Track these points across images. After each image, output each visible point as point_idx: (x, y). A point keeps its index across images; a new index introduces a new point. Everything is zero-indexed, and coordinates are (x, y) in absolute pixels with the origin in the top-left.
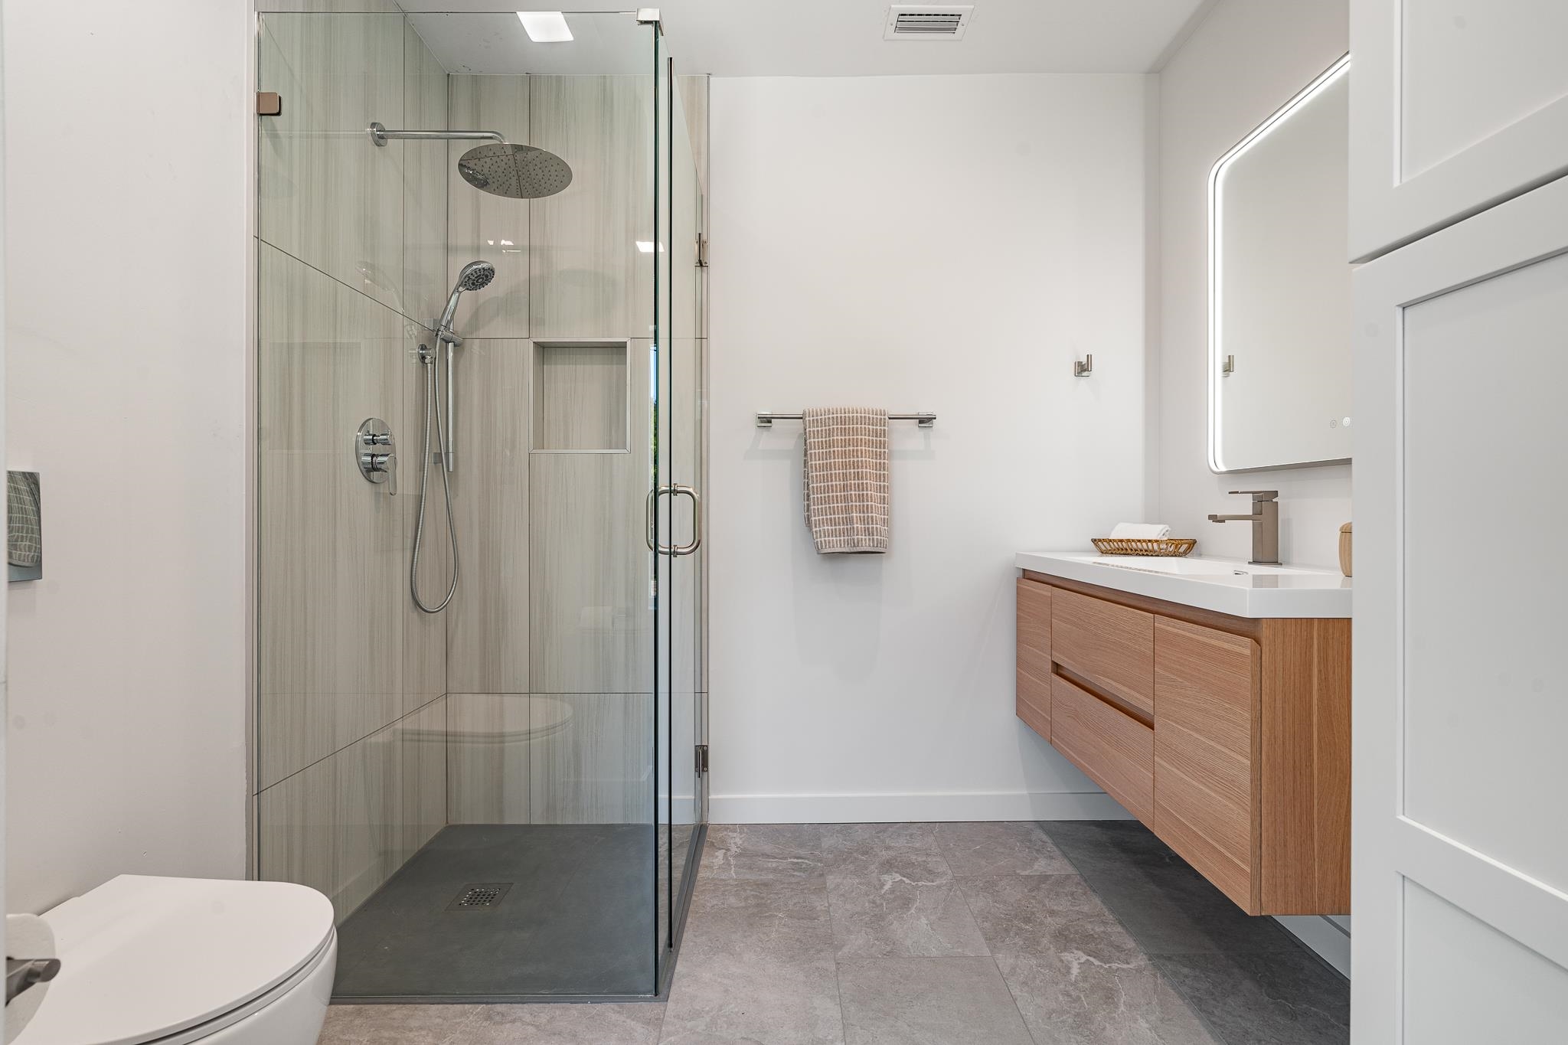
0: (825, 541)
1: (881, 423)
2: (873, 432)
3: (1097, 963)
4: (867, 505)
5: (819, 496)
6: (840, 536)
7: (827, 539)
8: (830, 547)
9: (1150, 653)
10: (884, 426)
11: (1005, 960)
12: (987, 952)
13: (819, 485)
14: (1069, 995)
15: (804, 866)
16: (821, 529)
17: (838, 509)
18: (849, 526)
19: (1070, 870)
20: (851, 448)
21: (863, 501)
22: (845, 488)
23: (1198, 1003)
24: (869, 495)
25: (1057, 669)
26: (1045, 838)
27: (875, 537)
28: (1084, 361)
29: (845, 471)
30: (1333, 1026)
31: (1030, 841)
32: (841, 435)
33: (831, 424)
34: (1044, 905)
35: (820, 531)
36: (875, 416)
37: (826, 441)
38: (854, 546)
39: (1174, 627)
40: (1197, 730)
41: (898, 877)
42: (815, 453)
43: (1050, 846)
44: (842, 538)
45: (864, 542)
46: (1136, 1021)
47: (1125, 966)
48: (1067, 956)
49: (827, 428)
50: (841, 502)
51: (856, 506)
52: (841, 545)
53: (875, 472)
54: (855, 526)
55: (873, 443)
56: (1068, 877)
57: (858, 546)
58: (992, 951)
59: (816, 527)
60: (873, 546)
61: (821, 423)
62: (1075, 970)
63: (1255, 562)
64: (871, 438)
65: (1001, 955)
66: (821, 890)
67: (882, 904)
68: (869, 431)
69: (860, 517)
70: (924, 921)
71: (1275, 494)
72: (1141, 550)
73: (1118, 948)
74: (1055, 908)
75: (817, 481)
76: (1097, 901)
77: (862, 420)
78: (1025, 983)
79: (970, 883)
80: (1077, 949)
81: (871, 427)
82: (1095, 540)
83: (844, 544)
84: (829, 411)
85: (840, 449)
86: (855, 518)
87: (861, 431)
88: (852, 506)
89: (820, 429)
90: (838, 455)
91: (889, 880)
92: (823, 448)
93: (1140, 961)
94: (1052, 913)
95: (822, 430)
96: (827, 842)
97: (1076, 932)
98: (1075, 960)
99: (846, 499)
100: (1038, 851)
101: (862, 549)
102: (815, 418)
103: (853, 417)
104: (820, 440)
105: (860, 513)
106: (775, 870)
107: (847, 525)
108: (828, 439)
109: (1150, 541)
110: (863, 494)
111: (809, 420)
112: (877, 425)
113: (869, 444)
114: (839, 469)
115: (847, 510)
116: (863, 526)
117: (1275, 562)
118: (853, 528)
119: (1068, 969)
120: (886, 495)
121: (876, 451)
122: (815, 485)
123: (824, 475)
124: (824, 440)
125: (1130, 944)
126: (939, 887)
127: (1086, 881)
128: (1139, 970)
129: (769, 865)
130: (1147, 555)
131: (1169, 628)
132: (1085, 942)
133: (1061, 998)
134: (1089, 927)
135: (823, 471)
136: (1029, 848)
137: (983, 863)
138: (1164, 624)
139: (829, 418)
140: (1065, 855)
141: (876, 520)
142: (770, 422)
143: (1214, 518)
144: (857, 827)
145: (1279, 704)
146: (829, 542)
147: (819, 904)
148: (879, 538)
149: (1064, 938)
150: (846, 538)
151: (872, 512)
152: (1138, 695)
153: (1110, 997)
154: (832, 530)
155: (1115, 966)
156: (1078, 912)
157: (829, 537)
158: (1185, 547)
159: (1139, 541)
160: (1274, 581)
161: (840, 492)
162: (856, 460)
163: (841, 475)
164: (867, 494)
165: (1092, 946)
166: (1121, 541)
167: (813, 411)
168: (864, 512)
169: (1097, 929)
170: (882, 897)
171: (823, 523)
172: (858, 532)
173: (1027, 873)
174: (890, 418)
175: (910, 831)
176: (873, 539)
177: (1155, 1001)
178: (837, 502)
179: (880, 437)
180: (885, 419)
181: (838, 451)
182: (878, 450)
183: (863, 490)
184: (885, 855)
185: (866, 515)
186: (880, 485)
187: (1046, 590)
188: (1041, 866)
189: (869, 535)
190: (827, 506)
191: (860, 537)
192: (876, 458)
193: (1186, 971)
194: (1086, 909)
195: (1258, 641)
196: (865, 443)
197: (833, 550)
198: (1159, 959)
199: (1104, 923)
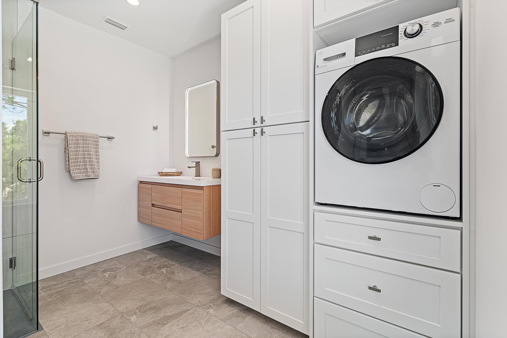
0: (76, 175)
1: (96, 138)
2: (94, 141)
3: (169, 269)
4: (93, 164)
5: (73, 161)
6: (82, 174)
7: (77, 175)
8: (78, 177)
9: (181, 196)
10: (98, 139)
11: (148, 277)
12: (143, 277)
13: (73, 157)
14: (165, 276)
15: (73, 282)
16: (75, 171)
17: (81, 165)
18: (86, 171)
19: (156, 255)
20: (86, 145)
21: (91, 162)
22: (84, 158)
23: (190, 267)
24: (93, 161)
25: (153, 205)
26: (147, 251)
27: (96, 174)
28: (156, 126)
29: (83, 153)
30: (211, 261)
31: (144, 253)
32: (82, 141)
33: (78, 137)
34: (153, 264)
35: (74, 172)
36: (94, 136)
37: (76, 143)
38: (88, 177)
39: (186, 190)
40: (192, 210)
41: (109, 273)
42: (72, 146)
43: (149, 252)
44: (83, 174)
45: (92, 175)
46: (179, 274)
47: (175, 267)
48: (162, 270)
49: (76, 138)
50: (82, 163)
51: (88, 164)
52: (83, 176)
53: (95, 153)
54: (88, 170)
55: (94, 144)
56: (156, 257)
57: (90, 177)
58: (144, 276)
59: (72, 171)
60: (95, 176)
61: (74, 136)
62: (165, 272)
63: (196, 176)
64: (93, 143)
65: (146, 276)
66: (84, 284)
67: (108, 280)
68: (93, 140)
69: (90, 168)
70: (122, 278)
71: (199, 162)
72: (171, 175)
73: (172, 265)
74: (156, 263)
75: (72, 156)
76: (165, 259)
77: (90, 137)
78: (154, 278)
79: (131, 267)
80: (163, 268)
81: (93, 139)
82: (159, 173)
83: (84, 176)
84: (77, 133)
85: (81, 145)
86: (88, 168)
87: (90, 140)
88: (87, 164)
89: (73, 138)
90: (81, 148)
91: (107, 275)
92: (75, 145)
93: (177, 265)
94: (155, 264)
95: (74, 139)
96: (77, 274)
97: (162, 266)
98: (164, 270)
99: (84, 162)
100: (147, 254)
101: (90, 178)
102: (71, 135)
103: (86, 135)
104: (74, 142)
105: (90, 166)
106: (62, 287)
107: (85, 170)
108: (77, 142)
109: (173, 172)
110: (91, 160)
111: (69, 135)
112: (95, 139)
113: (93, 145)
114: (81, 152)
115: (85, 165)
116: (91, 170)
117: (200, 176)
118: (88, 171)
119: (163, 272)
120: (99, 161)
121: (95, 147)
122: (72, 157)
123: (75, 154)
124: (75, 142)
125: (174, 263)
126: (123, 270)
127: (161, 256)
128: (178, 267)
129: (58, 286)
130: (172, 176)
131: (185, 191)
132: (165, 266)
133: (163, 277)
134: (165, 264)
135: (75, 152)
136: (144, 254)
137: (133, 261)
138: (184, 190)
139: (77, 135)
140: (154, 253)
141: (96, 169)
142: (49, 134)
143: (189, 167)
144: (87, 267)
145: (206, 201)
146: (78, 176)
147: (86, 288)
148: (97, 174)
149: (160, 268)
150: (85, 174)
151: (94, 166)
152: (178, 206)
153: (173, 273)
154: (79, 172)
155: (172, 268)
156: (161, 262)
157: (78, 174)
158: (180, 174)
159: (170, 172)
160: (199, 180)
161: (82, 159)
162: (88, 149)
163: (82, 154)
164: (92, 160)
165: (167, 267)
166: (166, 173)
167: (70, 132)
168: (91, 166)
169: (166, 263)
170: (107, 278)
171: (75, 169)
172: (89, 172)
173: (146, 259)
174: (100, 137)
175: (106, 262)
176: (95, 174)
177: (182, 270)
178: (81, 163)
179: (97, 142)
180: (98, 137)
181: (81, 146)
182: (96, 147)
183: (91, 159)
184: (101, 270)
185: (92, 167)
186: (97, 158)
187: (150, 186)
188: (149, 257)
189: (94, 173)
190: (77, 164)
191: (90, 174)
192: (95, 149)
193: (186, 263)
194: (163, 261)
195: (203, 191)
196: (91, 144)
197: (80, 178)
198: (180, 264)
199: (168, 262)
